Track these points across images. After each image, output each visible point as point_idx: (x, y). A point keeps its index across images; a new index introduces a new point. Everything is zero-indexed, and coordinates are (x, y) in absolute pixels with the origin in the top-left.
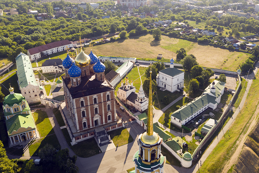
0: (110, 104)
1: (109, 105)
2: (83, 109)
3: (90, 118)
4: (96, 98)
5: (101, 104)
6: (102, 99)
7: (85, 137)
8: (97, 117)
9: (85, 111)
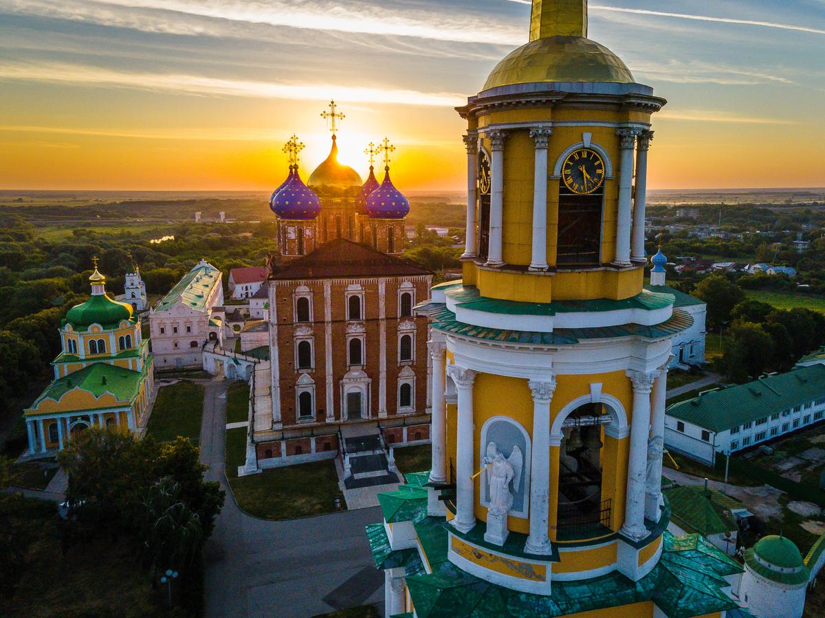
0: (411, 335)
1: (406, 340)
2: (303, 333)
3: (329, 380)
4: (360, 296)
5: (378, 325)
6: (382, 304)
7: (299, 451)
8: (355, 380)
9: (310, 341)
